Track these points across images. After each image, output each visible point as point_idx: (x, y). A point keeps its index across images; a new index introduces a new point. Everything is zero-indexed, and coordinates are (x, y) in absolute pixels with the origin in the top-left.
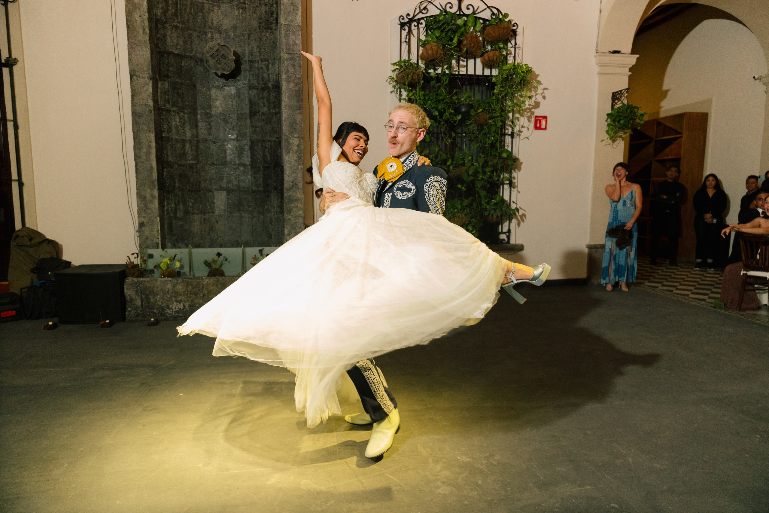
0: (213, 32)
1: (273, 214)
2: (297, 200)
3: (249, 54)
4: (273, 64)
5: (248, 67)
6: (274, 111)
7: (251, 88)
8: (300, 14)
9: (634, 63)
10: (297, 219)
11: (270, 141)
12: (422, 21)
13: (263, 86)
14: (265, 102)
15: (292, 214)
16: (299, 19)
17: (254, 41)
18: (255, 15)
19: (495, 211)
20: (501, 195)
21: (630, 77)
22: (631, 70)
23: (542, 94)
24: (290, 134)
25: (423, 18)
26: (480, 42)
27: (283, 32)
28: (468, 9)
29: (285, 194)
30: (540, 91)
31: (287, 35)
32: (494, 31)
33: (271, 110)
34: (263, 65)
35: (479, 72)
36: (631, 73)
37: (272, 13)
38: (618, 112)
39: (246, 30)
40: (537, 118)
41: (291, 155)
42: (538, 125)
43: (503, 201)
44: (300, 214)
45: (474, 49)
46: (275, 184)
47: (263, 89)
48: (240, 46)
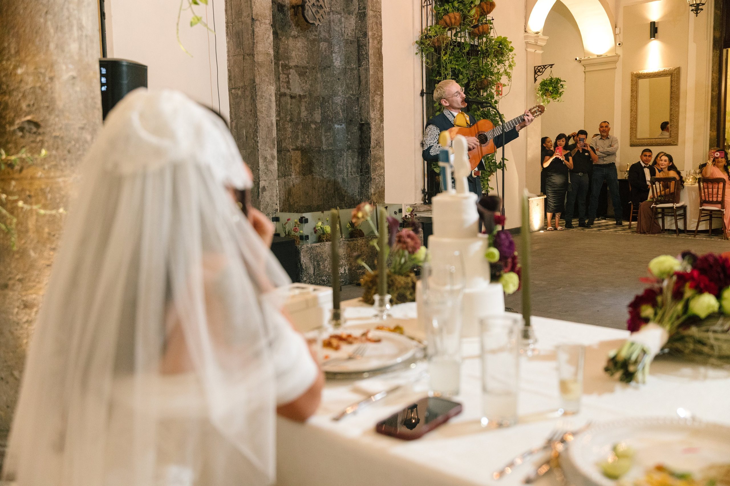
2: (380, 159)
6: (348, 67)
7: (321, 40)
10: (380, 178)
14: (338, 56)
15: (376, 173)
24: (375, 91)
29: (372, 153)
33: (345, 66)
40: (497, 85)
41: (375, 113)
44: (382, 173)
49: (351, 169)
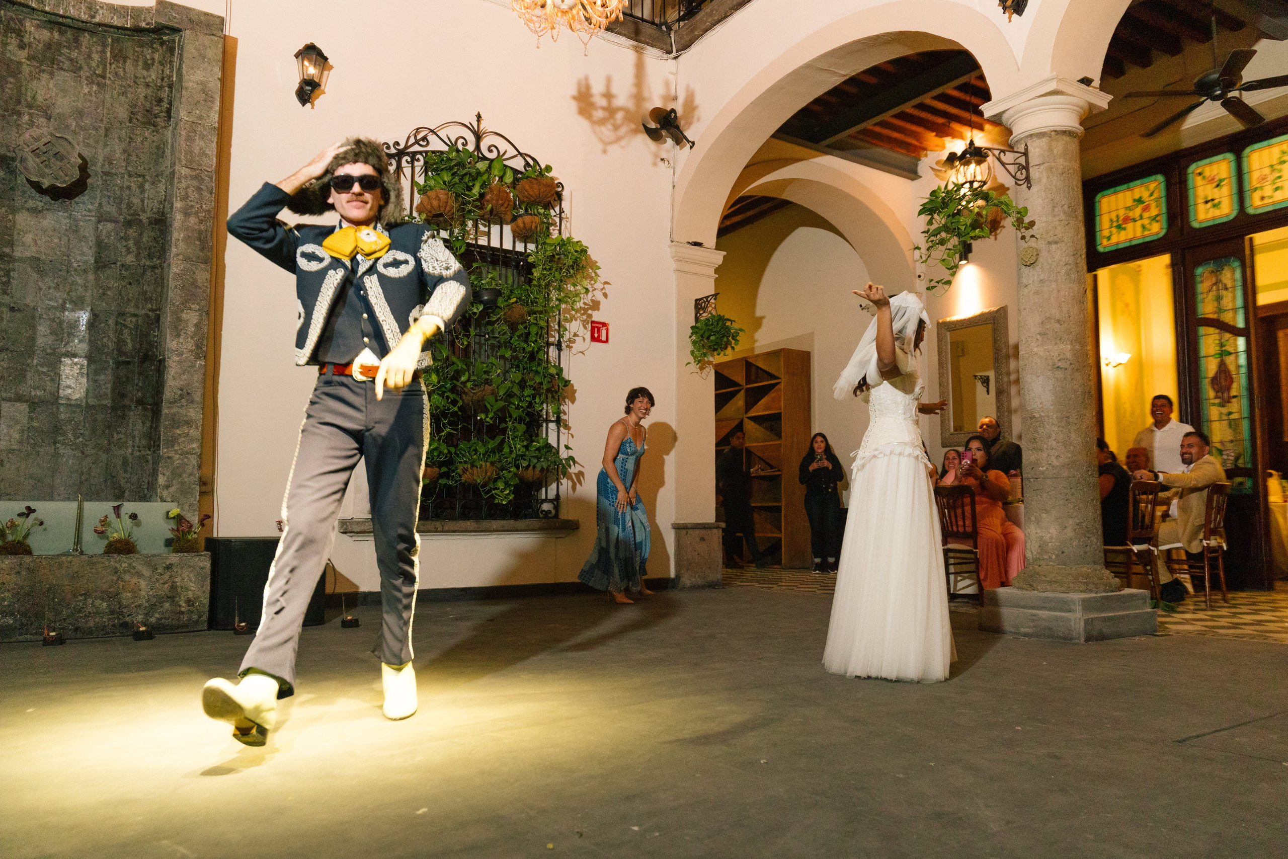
0: (33, 113)
1: (130, 450)
2: (189, 423)
3: (104, 161)
4: (153, 183)
5: (100, 182)
6: (148, 263)
7: (102, 218)
8: (217, 108)
9: (720, 262)
10: (187, 458)
11: (135, 315)
12: (418, 156)
13: (129, 218)
14: (131, 245)
15: (176, 448)
16: (214, 117)
17: (117, 141)
18: (123, 99)
19: (538, 461)
20: (544, 436)
21: (716, 280)
22: (717, 271)
23: (602, 289)
24: (183, 304)
25: (420, 153)
26: (510, 200)
27: (184, 133)
28: (490, 151)
29: (165, 411)
30: (599, 285)
31: (190, 139)
32: (531, 188)
33: (143, 262)
34: (134, 183)
35: (508, 246)
36: (717, 276)
37: (160, 100)
38: (706, 325)
39: (102, 120)
40: (593, 325)
41: (181, 340)
42: (596, 335)
43: (548, 446)
44: (193, 449)
45: (502, 209)
46: (140, 394)
47: (129, 224)
48: (88, 145)
49: (140, 440)
